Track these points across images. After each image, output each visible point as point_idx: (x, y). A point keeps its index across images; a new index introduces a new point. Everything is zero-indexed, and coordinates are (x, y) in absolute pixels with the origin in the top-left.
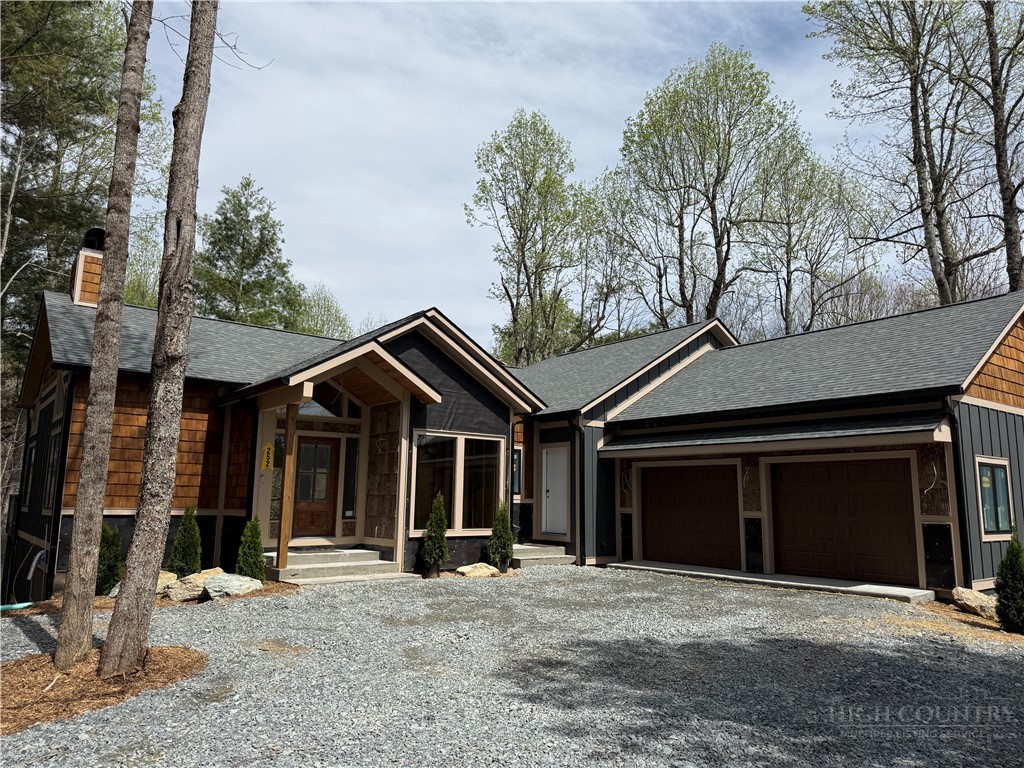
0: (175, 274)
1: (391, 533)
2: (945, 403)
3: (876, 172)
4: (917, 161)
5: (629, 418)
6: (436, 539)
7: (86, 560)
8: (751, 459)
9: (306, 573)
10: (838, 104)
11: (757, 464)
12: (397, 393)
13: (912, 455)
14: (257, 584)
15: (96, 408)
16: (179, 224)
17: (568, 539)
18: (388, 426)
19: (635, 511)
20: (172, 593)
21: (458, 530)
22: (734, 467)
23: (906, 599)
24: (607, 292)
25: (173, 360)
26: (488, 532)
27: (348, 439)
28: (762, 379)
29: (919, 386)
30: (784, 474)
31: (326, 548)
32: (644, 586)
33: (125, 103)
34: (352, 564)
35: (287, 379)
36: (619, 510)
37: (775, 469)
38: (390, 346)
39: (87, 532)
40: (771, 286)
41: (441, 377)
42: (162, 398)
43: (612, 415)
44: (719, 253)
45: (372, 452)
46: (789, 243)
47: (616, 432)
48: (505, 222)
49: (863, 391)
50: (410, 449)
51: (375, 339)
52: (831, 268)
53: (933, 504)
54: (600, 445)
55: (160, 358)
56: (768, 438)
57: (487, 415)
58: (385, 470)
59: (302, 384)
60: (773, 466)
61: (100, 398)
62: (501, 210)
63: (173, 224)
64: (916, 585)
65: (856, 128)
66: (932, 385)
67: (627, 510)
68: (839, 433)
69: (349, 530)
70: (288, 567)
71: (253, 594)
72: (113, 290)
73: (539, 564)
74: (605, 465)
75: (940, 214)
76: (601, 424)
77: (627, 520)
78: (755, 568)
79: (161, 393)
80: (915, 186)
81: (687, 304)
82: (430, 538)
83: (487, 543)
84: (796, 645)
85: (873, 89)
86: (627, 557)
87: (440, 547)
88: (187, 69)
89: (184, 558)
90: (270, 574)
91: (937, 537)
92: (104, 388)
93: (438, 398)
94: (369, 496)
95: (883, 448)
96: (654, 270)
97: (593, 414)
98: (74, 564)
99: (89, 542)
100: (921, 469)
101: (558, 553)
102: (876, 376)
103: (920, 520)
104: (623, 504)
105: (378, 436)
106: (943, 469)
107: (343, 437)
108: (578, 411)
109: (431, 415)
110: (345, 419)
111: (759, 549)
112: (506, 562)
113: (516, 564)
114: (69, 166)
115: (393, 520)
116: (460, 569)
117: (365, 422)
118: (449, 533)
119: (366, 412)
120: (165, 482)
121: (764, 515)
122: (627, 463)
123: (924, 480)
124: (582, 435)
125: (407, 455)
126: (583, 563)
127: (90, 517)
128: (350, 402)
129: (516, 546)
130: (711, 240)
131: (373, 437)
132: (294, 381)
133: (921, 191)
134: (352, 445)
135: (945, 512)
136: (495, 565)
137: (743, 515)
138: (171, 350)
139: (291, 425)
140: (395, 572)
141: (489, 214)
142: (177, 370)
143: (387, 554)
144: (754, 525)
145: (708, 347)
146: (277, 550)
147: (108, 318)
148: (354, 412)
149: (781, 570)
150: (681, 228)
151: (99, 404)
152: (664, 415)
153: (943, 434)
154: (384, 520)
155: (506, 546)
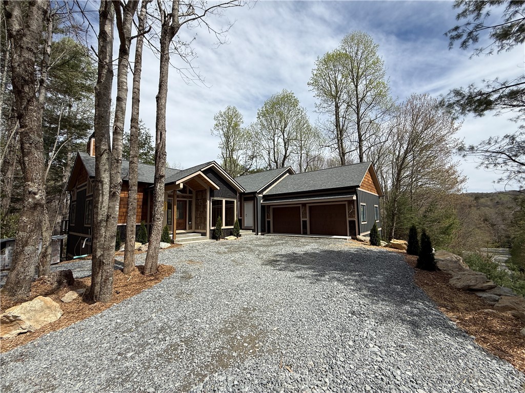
0: (161, 149)
1: (205, 228)
2: (355, 190)
3: (325, 128)
4: (336, 126)
5: (270, 194)
6: (219, 229)
7: (132, 239)
8: (304, 205)
9: (182, 241)
10: (317, 109)
11: (306, 206)
12: (206, 187)
13: (346, 203)
14: (169, 245)
15: (132, 192)
16: (161, 133)
17: (253, 228)
18: (202, 196)
19: (271, 220)
20: (142, 249)
21: (224, 227)
22: (300, 207)
23: (346, 239)
24: (252, 157)
25: (162, 176)
26: (232, 227)
27: (189, 201)
28: (306, 183)
29: (349, 185)
30: (313, 208)
31: (184, 233)
32: (279, 240)
33: (135, 92)
34: (193, 238)
35: (175, 182)
36: (267, 220)
37: (310, 207)
38: (205, 172)
39: (132, 231)
40: (296, 157)
41: (218, 182)
42: (159, 189)
43: (264, 193)
44: (285, 148)
45: (197, 205)
46: (301, 146)
47: (266, 198)
48: (223, 136)
49: (334, 187)
50: (210, 203)
51: (200, 170)
52: (313, 153)
53: (352, 215)
54: (262, 201)
55: (157, 176)
56: (310, 199)
57: (231, 193)
58: (202, 210)
59: (179, 184)
60: (310, 206)
61: (133, 188)
62: (221, 132)
63: (159, 133)
64: (347, 236)
65: (321, 116)
66: (352, 185)
67: (269, 220)
68: (329, 197)
69: (190, 228)
70: (176, 239)
71: (169, 247)
72: (135, 154)
73: (247, 236)
74: (263, 207)
75: (341, 140)
76: (262, 196)
77: (269, 222)
78: (305, 233)
79: (158, 187)
80: (335, 132)
81: (276, 162)
82: (217, 229)
83: (232, 230)
84: (331, 252)
85: (326, 105)
86: (269, 232)
87: (220, 232)
88: (160, 83)
89: (142, 238)
90: (172, 242)
91: (352, 223)
92: (134, 185)
93: (218, 188)
94: (196, 217)
95: (339, 201)
96: (267, 152)
97: (260, 193)
98: (128, 241)
99: (132, 234)
100: (348, 207)
101: (250, 232)
102: (337, 183)
103: (348, 219)
104: (267, 218)
105: (198, 200)
106: (354, 206)
107: (188, 200)
108: (256, 192)
109: (215, 193)
110: (188, 194)
111: (306, 228)
112: (238, 235)
113: (240, 236)
114: (74, 109)
115: (205, 224)
116: (226, 238)
117: (194, 195)
118: (222, 228)
119: (194, 192)
120: (161, 215)
121: (308, 219)
122: (269, 206)
123: (349, 209)
124: (257, 198)
125: (209, 205)
126: (258, 235)
127: (133, 226)
128: (189, 189)
129: (240, 231)
130: (283, 145)
131: (197, 200)
132: (177, 183)
133: (337, 134)
134: (190, 202)
135: (354, 217)
136: (235, 236)
137: (302, 219)
138: (161, 174)
139: (175, 197)
140: (207, 240)
141: (218, 133)
142: (163, 180)
143: (204, 234)
144: (305, 222)
145: (288, 174)
146: (173, 234)
147: (134, 163)
148: (191, 192)
149: (312, 233)
150: (274, 140)
151: (133, 190)
152: (280, 193)
153: (355, 198)
154: (202, 224)
155: (238, 231)
